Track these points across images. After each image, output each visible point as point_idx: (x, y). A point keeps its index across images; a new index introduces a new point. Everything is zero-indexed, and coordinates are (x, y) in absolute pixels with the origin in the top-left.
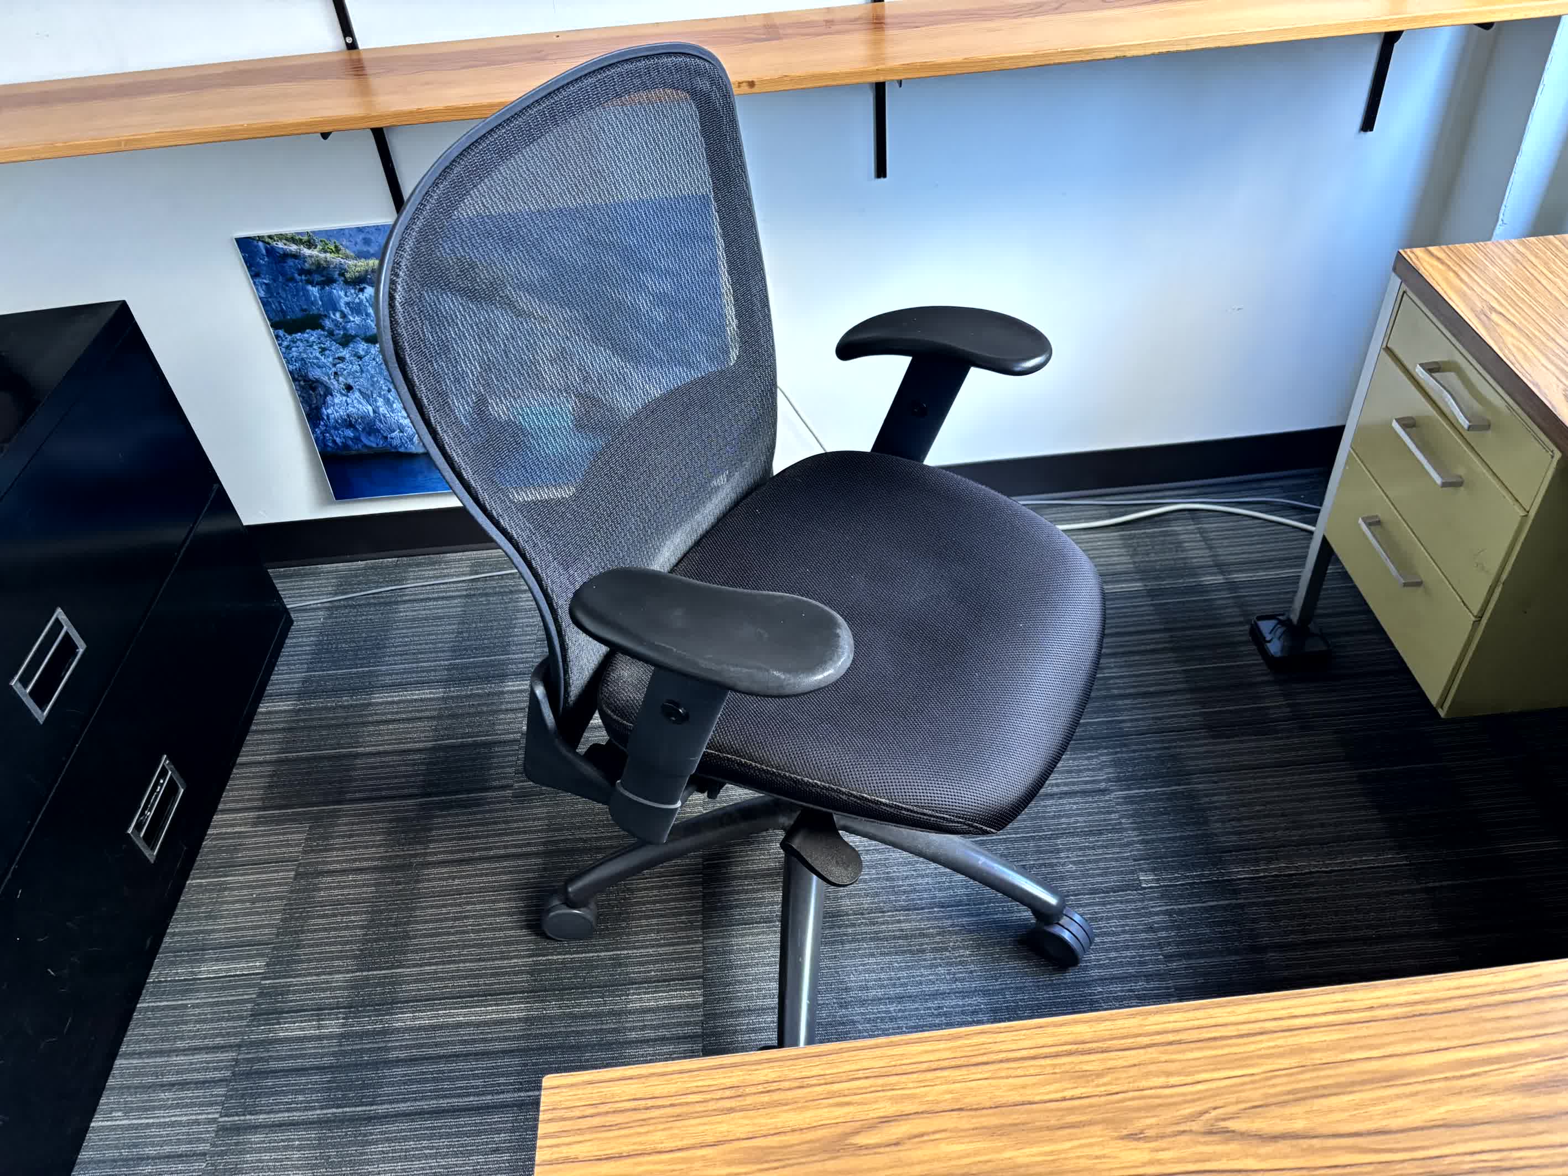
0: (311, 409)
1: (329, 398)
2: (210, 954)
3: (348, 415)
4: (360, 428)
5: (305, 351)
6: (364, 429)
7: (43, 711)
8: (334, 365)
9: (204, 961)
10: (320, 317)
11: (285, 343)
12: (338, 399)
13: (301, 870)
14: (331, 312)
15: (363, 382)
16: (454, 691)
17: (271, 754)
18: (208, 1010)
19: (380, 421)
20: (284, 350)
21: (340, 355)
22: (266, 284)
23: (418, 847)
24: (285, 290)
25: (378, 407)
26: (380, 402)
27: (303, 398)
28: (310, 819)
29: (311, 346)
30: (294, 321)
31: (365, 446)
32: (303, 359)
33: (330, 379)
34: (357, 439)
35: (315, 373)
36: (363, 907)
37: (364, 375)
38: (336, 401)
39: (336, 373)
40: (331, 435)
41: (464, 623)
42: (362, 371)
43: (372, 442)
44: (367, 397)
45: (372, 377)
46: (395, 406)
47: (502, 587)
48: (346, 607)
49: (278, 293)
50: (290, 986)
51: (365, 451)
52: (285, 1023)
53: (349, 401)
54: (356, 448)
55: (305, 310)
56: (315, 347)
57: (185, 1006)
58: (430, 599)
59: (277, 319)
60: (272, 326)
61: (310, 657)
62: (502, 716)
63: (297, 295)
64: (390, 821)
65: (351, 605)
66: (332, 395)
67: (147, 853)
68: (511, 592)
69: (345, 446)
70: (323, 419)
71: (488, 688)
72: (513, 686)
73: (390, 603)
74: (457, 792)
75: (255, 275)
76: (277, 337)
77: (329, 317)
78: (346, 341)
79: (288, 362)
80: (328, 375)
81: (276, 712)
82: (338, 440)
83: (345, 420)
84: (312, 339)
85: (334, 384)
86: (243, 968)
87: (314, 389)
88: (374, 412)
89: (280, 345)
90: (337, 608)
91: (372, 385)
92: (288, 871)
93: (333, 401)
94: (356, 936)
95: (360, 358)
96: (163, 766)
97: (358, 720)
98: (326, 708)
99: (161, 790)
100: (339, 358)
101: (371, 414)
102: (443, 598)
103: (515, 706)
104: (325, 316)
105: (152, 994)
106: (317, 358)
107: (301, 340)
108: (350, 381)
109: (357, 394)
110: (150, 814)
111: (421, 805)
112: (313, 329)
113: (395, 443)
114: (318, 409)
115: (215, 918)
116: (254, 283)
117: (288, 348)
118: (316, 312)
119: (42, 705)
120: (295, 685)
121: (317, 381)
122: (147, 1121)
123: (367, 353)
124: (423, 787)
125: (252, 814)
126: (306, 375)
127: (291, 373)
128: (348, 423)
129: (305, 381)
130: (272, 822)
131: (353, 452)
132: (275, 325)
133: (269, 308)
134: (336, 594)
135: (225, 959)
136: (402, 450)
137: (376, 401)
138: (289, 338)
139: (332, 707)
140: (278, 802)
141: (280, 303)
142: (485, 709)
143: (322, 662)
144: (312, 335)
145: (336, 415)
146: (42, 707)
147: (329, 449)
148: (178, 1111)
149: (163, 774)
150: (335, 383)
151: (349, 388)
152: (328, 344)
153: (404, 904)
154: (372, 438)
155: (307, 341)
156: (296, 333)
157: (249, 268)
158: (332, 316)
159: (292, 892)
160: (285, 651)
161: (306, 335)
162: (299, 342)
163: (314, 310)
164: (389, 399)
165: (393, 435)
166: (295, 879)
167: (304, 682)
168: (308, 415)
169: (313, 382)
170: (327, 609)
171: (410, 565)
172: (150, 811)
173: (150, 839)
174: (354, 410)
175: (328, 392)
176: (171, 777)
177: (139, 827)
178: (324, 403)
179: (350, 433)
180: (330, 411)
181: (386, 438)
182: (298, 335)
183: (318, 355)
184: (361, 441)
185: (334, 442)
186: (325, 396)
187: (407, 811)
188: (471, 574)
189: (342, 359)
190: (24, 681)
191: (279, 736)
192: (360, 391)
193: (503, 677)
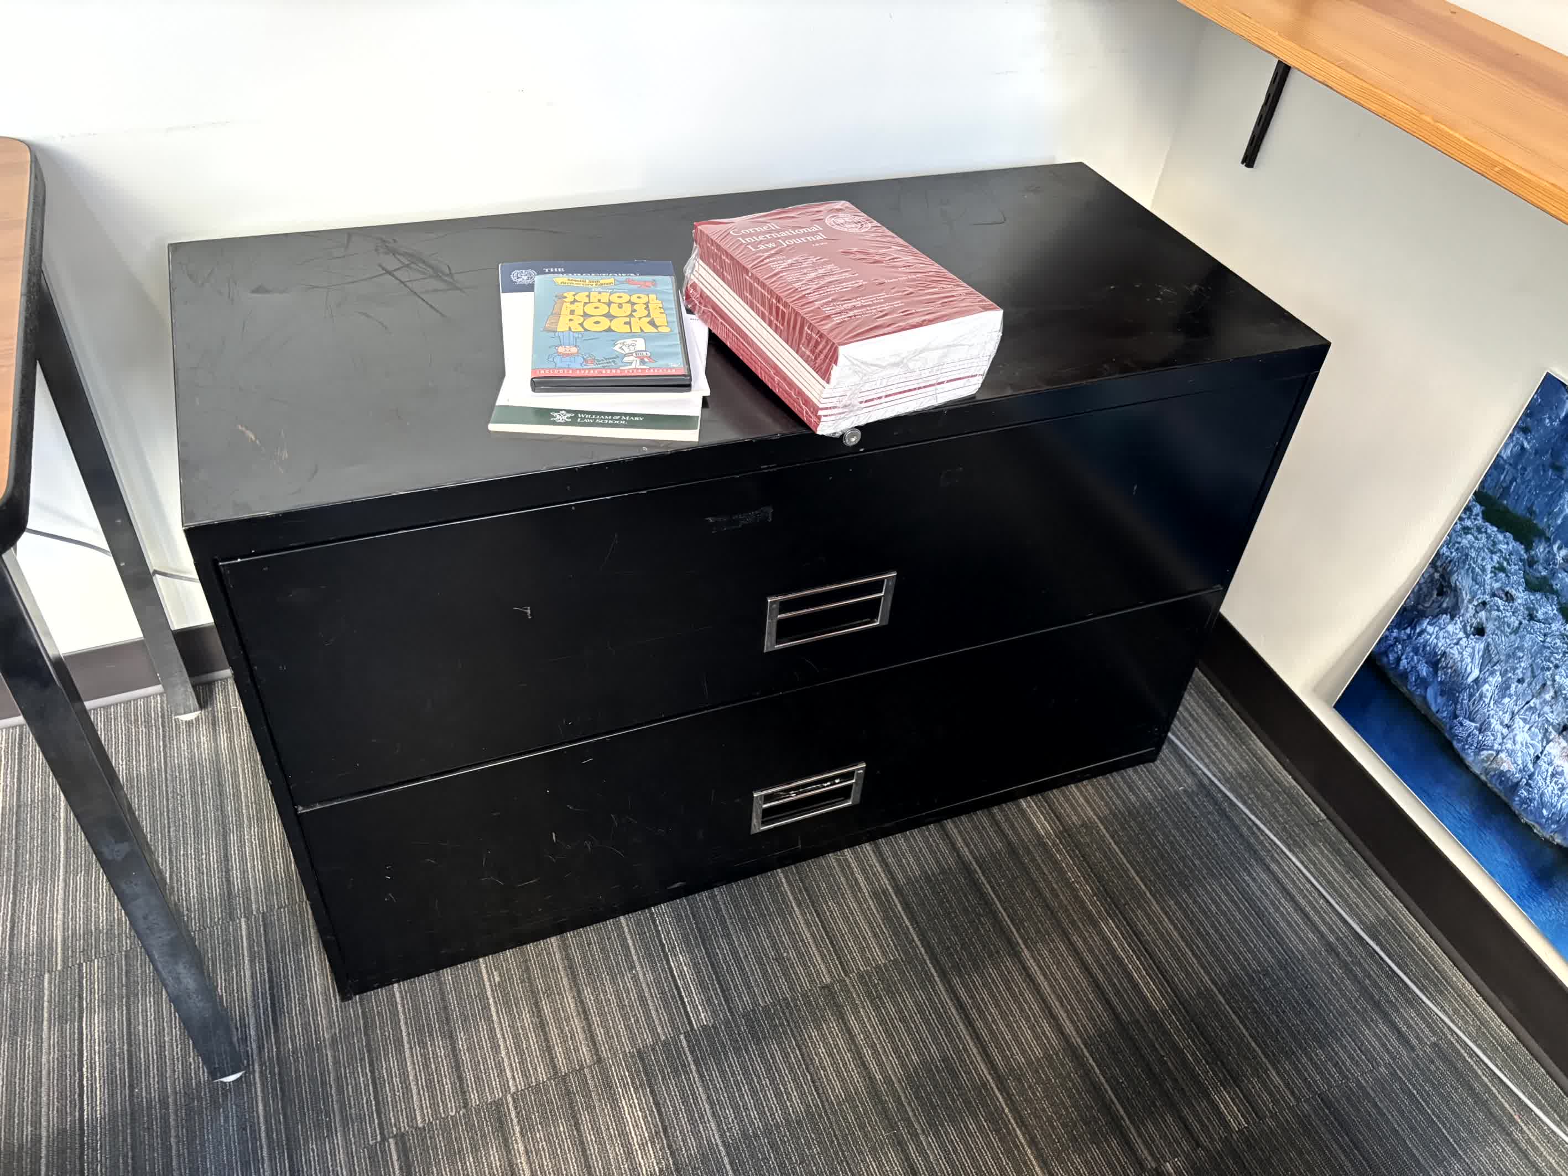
0: (1414, 608)
1: (1446, 617)
2: (701, 953)
3: (1444, 654)
4: (1441, 677)
5: (1479, 550)
6: (1441, 682)
7: (778, 643)
8: (1494, 595)
9: (691, 952)
10: (1541, 535)
11: (1468, 523)
12: (1454, 628)
13: (837, 987)
14: (1559, 542)
15: (1503, 643)
16: (1173, 1023)
17: (971, 852)
18: (634, 995)
19: (1471, 696)
20: (1459, 526)
21: (1513, 592)
22: (1523, 448)
23: (923, 1120)
24: (1536, 471)
25: (1485, 682)
26: (1497, 679)
27: (1420, 589)
28: (906, 953)
29: (1492, 552)
30: (1506, 510)
31: (1425, 698)
32: (1467, 555)
33: (1470, 601)
34: (1423, 683)
35: (1462, 581)
36: (813, 1098)
37: (1513, 637)
38: (1450, 628)
39: (1484, 603)
40: (1403, 650)
41: (1283, 968)
42: (1515, 631)
43: (1435, 702)
44: (1487, 659)
45: (1520, 648)
46: (1506, 700)
47: (1375, 985)
48: (1216, 803)
49: (1524, 469)
50: (686, 1072)
51: (1418, 702)
52: (639, 1099)
53: (1464, 642)
54: (1411, 687)
55: (1531, 512)
56: (1496, 558)
57: (632, 967)
58: (1292, 899)
59: (1490, 493)
60: (1475, 494)
61: (1123, 809)
62: (1169, 1119)
63: (1543, 490)
64: (945, 1059)
65: (1223, 810)
66: (1452, 618)
67: (755, 821)
68: (1377, 1005)
69: (1404, 675)
70: (1414, 628)
71: (1204, 1071)
72: (1227, 1105)
73: (1255, 852)
74: (1022, 1123)
75: (1523, 428)
76: (1468, 509)
77: (1551, 546)
78: (1537, 586)
79: (1447, 543)
80: (1473, 597)
81: (1030, 823)
82: (1404, 662)
83: (1436, 653)
84: (1503, 547)
85: (1468, 611)
86: (692, 1002)
87: (1441, 593)
88: (1476, 681)
89: (1461, 519)
90: (1209, 794)
91: (1508, 656)
92: (829, 972)
93: (1446, 624)
94: (772, 1114)
95: (1532, 617)
96: (853, 772)
97: (1066, 923)
98: (1061, 872)
99: (827, 787)
100: (1507, 593)
101: (1470, 679)
102: (1306, 915)
103: (1196, 1126)
104: (1548, 539)
105: (638, 923)
106: (1484, 570)
107: (1489, 537)
108: (1489, 627)
109: (1480, 646)
110: (794, 797)
111: (984, 1085)
112: (1516, 539)
113: (1458, 730)
114: (1422, 615)
115: (745, 927)
116: (1512, 436)
117: (1466, 530)
118: (1541, 526)
119: (780, 637)
120: (1075, 818)
121: (1455, 590)
122: (494, 1014)
123: (1546, 621)
124: (1012, 1070)
125: (885, 881)
126: (1451, 573)
127: (1438, 555)
128: (1435, 661)
129: (1442, 576)
130: (885, 911)
131: (1404, 690)
132: (1480, 496)
133: (1495, 473)
134: (1226, 781)
135: (698, 972)
136: (1457, 746)
137: (1492, 673)
138: (1480, 521)
139: (1067, 880)
140: (912, 899)
141: (1514, 479)
142: (1169, 1085)
143: (1124, 829)
144: (1507, 543)
145: (1433, 640)
146: (779, 639)
147: (1385, 660)
148: (510, 1042)
149: (849, 776)
150: (1471, 611)
151: (1480, 631)
152: (1514, 568)
153: (836, 1153)
154: (1439, 700)
155: (1494, 544)
156: (1493, 524)
157: (1526, 415)
158: (1555, 548)
159: (805, 995)
160: (1116, 777)
161: (1500, 537)
162: (1484, 535)
163: (1542, 522)
164: (1509, 688)
165: (1466, 723)
166: (824, 987)
167: (1084, 825)
168: (1404, 609)
169: (1449, 586)
170: (1201, 784)
171: (1327, 841)
172: (797, 794)
173: (768, 815)
174: (1457, 656)
175: (1453, 612)
176: (851, 786)
177: (768, 798)
178: (1436, 616)
179: (1424, 670)
180: (1430, 629)
181: (1456, 717)
182: (1492, 530)
183: (1489, 568)
184: (1426, 688)
185: (1399, 660)
186: (1445, 612)
187: (968, 1073)
188: (1367, 929)
189: (1509, 598)
190: (784, 607)
191: (999, 845)
192: (1488, 645)
193: (1233, 1079)
